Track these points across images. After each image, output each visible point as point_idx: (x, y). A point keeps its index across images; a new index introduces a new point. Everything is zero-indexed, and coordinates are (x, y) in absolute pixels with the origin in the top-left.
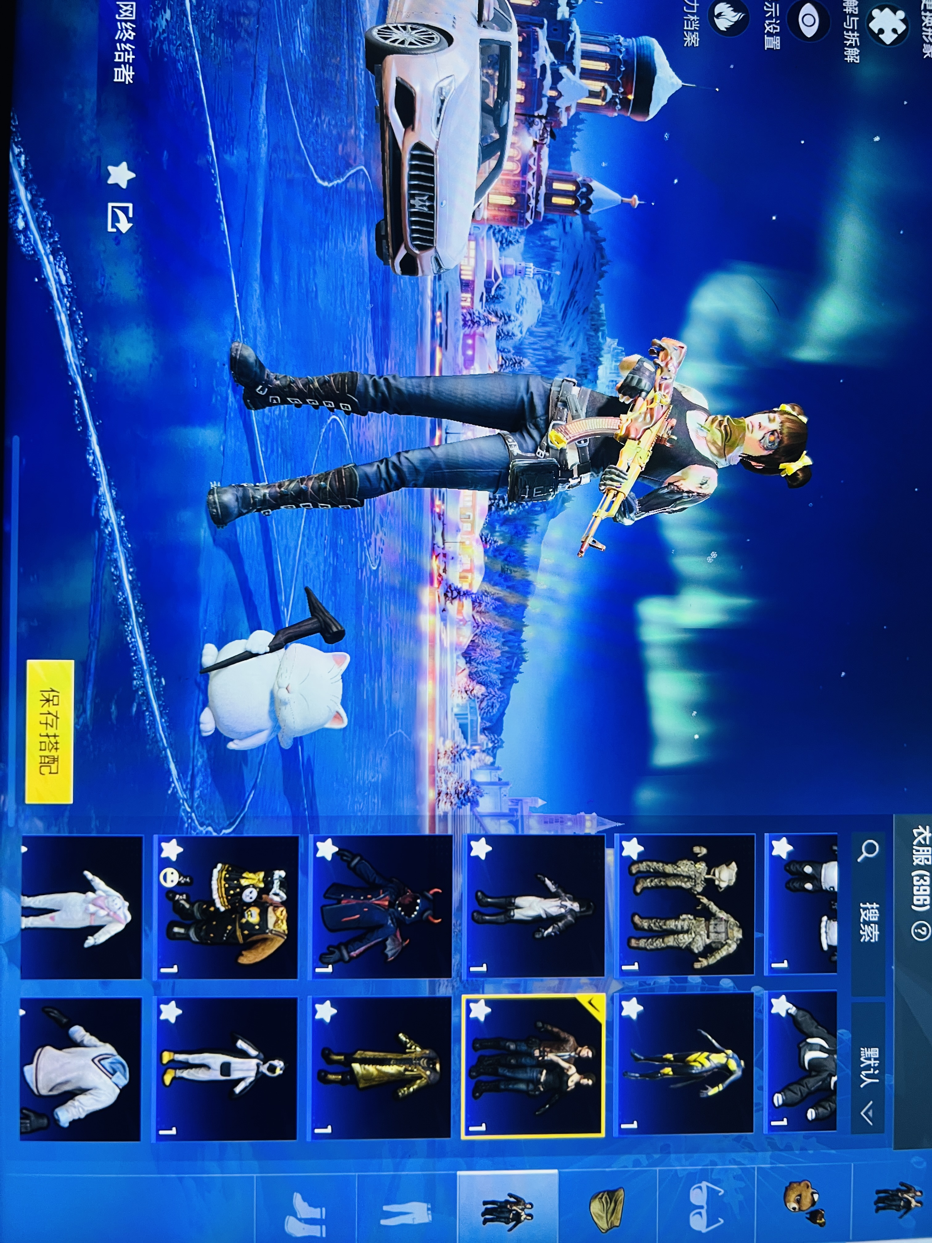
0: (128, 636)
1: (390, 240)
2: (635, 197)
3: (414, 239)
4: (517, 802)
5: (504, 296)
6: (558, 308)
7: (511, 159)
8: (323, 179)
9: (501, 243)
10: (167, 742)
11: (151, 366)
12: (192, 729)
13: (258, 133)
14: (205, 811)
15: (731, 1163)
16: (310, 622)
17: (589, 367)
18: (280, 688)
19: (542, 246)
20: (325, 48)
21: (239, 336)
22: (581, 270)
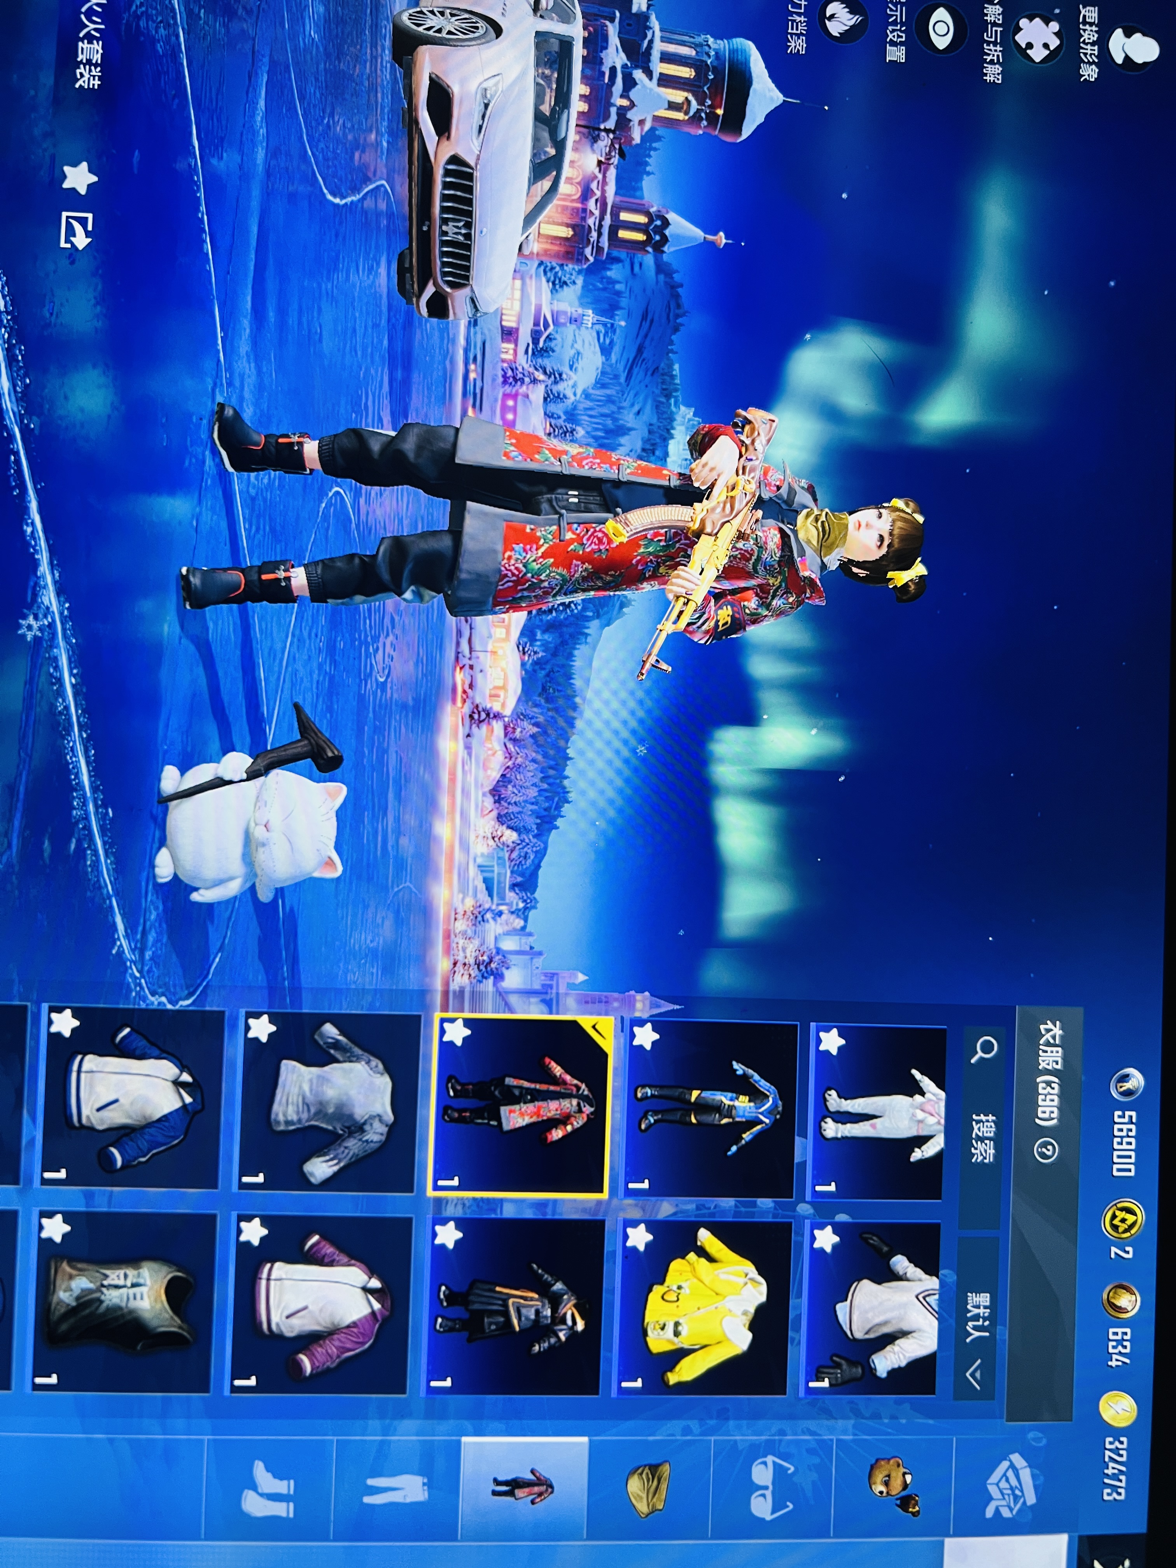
0: (68, 754)
1: (415, 273)
2: (722, 234)
3: (445, 274)
4: (551, 976)
5: (555, 349)
6: (621, 367)
7: (569, 180)
8: (335, 196)
9: (554, 283)
10: (113, 889)
11: (109, 417)
12: (145, 874)
13: (254, 133)
14: (159, 977)
15: (803, 1433)
16: (299, 744)
17: (658, 440)
18: (256, 824)
19: (605, 289)
20: (343, 33)
21: (222, 384)
22: (652, 321)
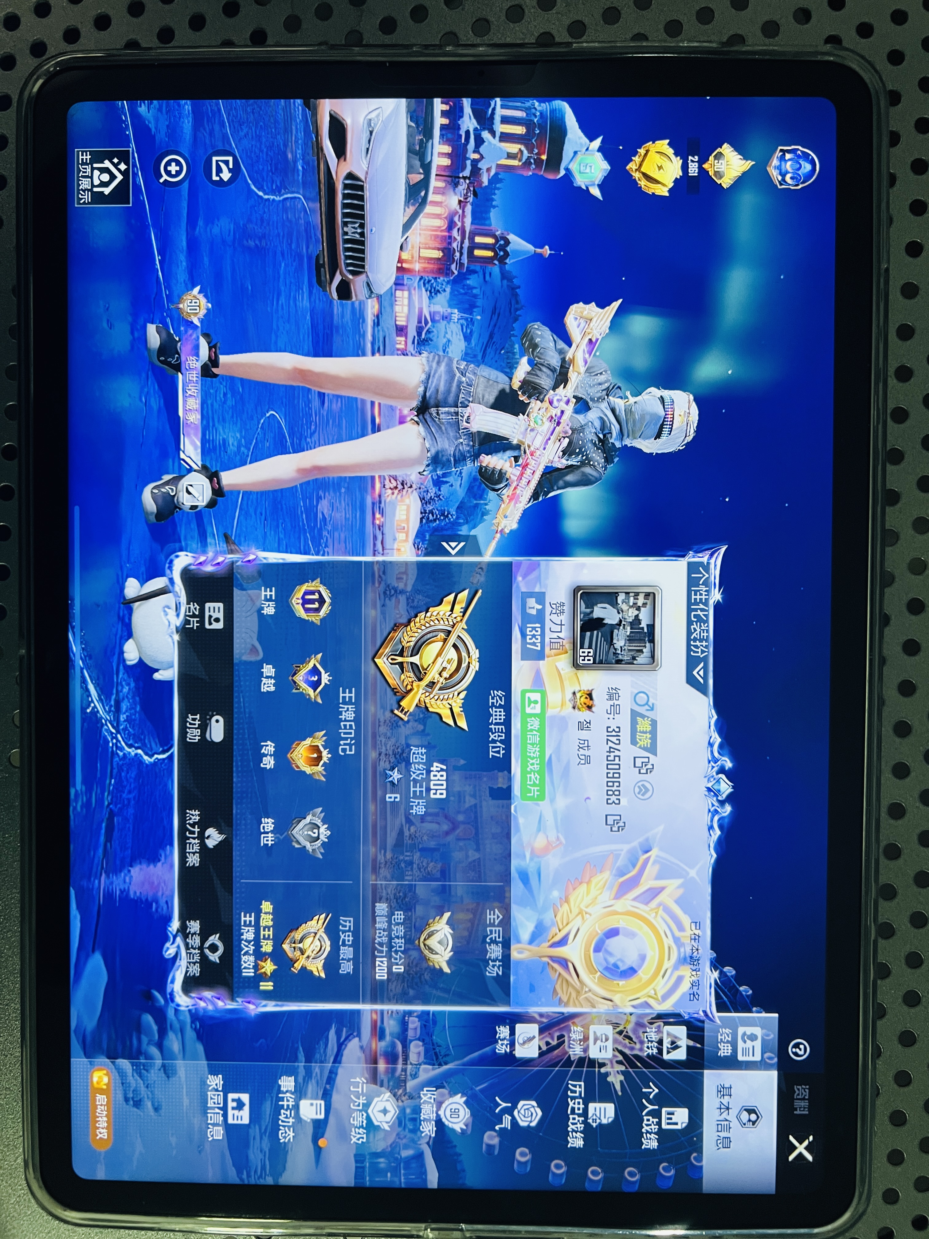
2: (547, 247)
5: (433, 338)
6: (478, 349)
9: (431, 292)
12: (115, 658)
19: (465, 294)
22: (499, 315)
